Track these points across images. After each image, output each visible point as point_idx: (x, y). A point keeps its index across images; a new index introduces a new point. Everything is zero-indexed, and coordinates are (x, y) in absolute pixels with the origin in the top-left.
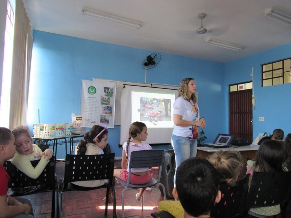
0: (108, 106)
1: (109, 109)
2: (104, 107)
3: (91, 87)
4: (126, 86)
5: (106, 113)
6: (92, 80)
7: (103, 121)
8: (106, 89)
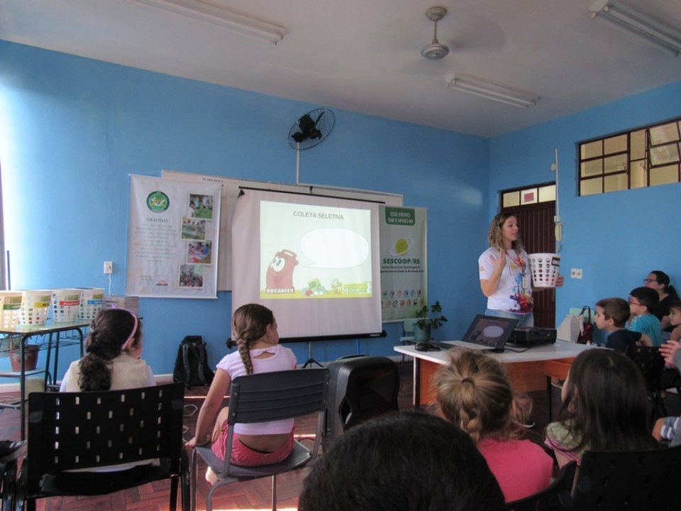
0: (200, 243)
1: (204, 250)
2: (190, 245)
3: (155, 192)
4: (244, 190)
5: (196, 261)
6: (158, 175)
7: (190, 279)
8: (195, 199)
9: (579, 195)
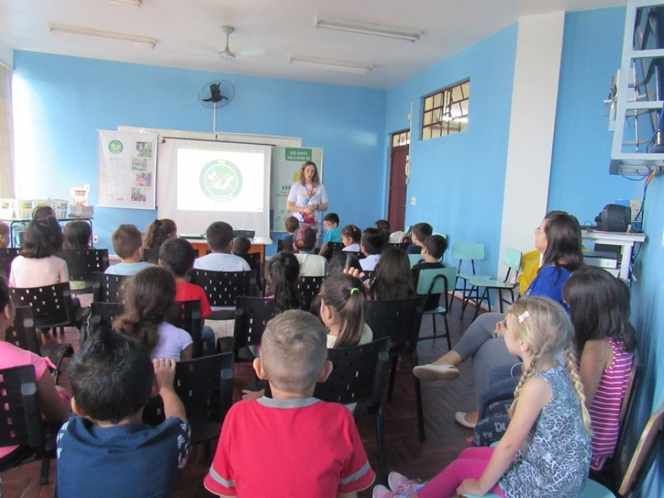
0: (144, 174)
1: (146, 178)
2: (137, 175)
3: (113, 141)
5: (142, 185)
6: (116, 129)
7: (137, 197)
8: (140, 144)
9: (422, 139)
